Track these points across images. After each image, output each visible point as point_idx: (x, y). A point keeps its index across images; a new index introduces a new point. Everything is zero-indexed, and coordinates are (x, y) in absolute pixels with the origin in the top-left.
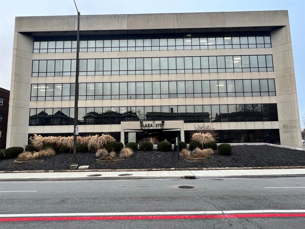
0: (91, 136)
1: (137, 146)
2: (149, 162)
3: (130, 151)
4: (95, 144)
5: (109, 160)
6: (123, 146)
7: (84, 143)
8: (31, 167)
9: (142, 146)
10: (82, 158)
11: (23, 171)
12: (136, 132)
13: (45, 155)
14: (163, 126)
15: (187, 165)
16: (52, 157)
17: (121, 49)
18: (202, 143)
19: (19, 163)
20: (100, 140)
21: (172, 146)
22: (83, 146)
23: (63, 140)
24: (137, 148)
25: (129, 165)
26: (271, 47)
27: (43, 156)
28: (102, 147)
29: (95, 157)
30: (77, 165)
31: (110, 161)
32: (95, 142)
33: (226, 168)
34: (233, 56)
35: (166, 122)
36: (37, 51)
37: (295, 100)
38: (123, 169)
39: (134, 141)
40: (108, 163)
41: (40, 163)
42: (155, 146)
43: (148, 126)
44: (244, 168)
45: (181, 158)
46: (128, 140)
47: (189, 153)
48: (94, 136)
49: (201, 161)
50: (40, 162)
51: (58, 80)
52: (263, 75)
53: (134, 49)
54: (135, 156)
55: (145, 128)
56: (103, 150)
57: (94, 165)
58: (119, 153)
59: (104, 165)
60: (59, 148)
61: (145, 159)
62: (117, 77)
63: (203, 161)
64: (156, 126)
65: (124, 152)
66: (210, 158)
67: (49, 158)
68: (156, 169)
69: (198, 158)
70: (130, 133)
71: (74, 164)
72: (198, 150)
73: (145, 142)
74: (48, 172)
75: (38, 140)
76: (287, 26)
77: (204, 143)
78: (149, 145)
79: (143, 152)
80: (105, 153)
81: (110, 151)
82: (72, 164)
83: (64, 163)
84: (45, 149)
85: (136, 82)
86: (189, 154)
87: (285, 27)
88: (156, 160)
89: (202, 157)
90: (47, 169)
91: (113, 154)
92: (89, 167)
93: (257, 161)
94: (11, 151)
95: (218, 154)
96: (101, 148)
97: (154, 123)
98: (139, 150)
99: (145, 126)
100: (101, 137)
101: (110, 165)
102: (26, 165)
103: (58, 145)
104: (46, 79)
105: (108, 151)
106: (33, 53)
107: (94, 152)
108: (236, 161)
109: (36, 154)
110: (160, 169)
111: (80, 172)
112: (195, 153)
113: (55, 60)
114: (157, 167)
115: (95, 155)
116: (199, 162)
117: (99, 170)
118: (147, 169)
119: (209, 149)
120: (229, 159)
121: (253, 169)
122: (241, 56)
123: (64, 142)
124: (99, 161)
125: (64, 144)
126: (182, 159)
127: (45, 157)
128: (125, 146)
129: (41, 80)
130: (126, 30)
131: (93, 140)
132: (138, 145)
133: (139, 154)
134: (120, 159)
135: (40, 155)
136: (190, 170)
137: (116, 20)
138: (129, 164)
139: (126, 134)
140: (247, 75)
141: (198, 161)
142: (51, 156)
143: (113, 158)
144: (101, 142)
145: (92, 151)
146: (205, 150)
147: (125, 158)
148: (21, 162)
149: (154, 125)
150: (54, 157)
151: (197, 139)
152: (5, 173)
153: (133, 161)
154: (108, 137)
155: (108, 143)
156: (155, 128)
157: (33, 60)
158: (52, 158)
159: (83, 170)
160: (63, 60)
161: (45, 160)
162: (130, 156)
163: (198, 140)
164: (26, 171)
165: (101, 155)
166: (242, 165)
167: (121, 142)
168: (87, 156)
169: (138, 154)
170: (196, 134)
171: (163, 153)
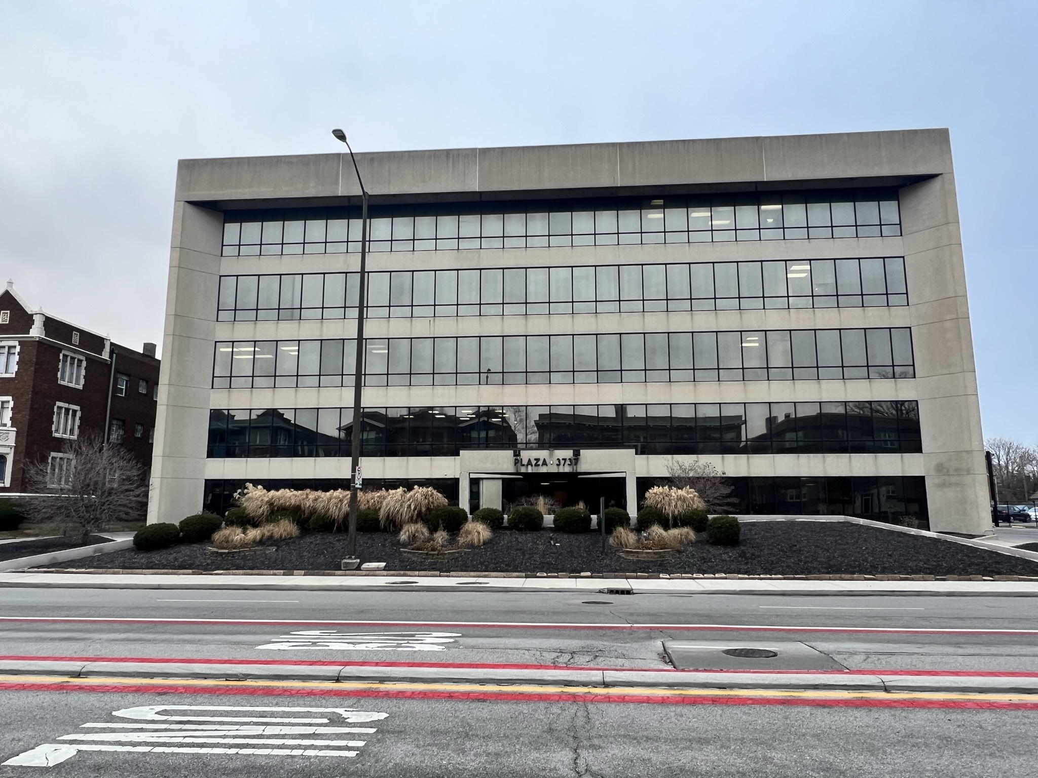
0: (387, 490)
1: (503, 518)
2: (530, 558)
3: (483, 529)
4: (398, 511)
5: (433, 550)
6: (466, 519)
7: (369, 508)
8: (250, 564)
9: (515, 520)
10: (367, 544)
11: (234, 571)
12: (503, 479)
13: (276, 536)
14: (576, 464)
15: (623, 566)
16: (292, 540)
17: (464, 244)
18: (668, 514)
19: (222, 554)
20: (409, 500)
21: (590, 520)
22: (367, 515)
23: (316, 500)
24: (502, 523)
25: (482, 563)
26: (901, 235)
27: (271, 537)
28: (414, 518)
29: (398, 544)
30: (358, 561)
31: (436, 552)
32: (398, 506)
33: (717, 575)
34: (786, 261)
35: (585, 453)
36: (233, 251)
37: (970, 392)
38: (467, 571)
39: (497, 505)
40: (431, 556)
41: (267, 554)
42: (549, 519)
43: (534, 462)
44: (762, 576)
45: (611, 549)
46: (479, 503)
47: (632, 537)
48: (394, 491)
49: (660, 557)
50: (268, 552)
51: (287, 330)
52: (875, 317)
53: (498, 243)
54: (496, 543)
55: (527, 469)
56: (416, 527)
57: (397, 562)
58: (457, 535)
59: (421, 562)
60: (309, 518)
61: (520, 550)
62: (451, 322)
63: (663, 557)
64: (558, 465)
65: (468, 533)
66: (683, 552)
67: (287, 544)
68: (545, 575)
69: (651, 549)
70: (485, 482)
71: (350, 558)
72: (657, 530)
73: (523, 506)
74: (293, 575)
75: (257, 499)
76: (944, 176)
77: (673, 512)
78: (531, 515)
79: (516, 534)
80: (423, 534)
81: (433, 529)
82: (344, 559)
83: (325, 556)
84: (274, 522)
85: (503, 336)
86: (631, 541)
87: (940, 176)
88: (547, 554)
89: (661, 549)
90: (289, 568)
91: (441, 536)
92: (385, 566)
93: (801, 561)
94: (196, 524)
95: (707, 542)
96: (412, 520)
97: (551, 455)
98: (506, 528)
99: (527, 465)
100: (412, 493)
101: (435, 563)
102: (238, 559)
103: (306, 512)
104: (255, 328)
105: (429, 529)
106: (222, 256)
107: (393, 531)
108: (747, 559)
109: (253, 534)
110: (556, 574)
111: (365, 575)
112: (647, 539)
113: (281, 275)
114: (548, 569)
115: (398, 538)
116: (652, 559)
117: (409, 573)
118: (524, 574)
119: (685, 530)
120: (729, 554)
121: (784, 579)
122: (810, 260)
123: (320, 505)
124: (409, 552)
125: (320, 508)
126: (612, 553)
127: (274, 541)
128: (473, 518)
129: (243, 331)
130: (476, 192)
131: (392, 499)
132: (506, 516)
133: (507, 538)
134: (459, 548)
135: (263, 535)
136: (627, 578)
137: (451, 163)
138: (480, 561)
139: (475, 483)
140: (827, 318)
141: (652, 557)
142: (290, 538)
143: (442, 546)
144: (413, 507)
145: (390, 528)
146: (675, 532)
147: (472, 546)
148: (226, 551)
149: (553, 461)
150: (297, 542)
151: (657, 503)
152: (193, 574)
153: (491, 554)
154: (430, 493)
155: (428, 509)
156: (553, 469)
157: (220, 276)
158: (293, 544)
159: (372, 573)
160: (302, 274)
161: (278, 547)
162: (485, 543)
163: (659, 506)
164: (241, 571)
165: (413, 538)
166: (759, 570)
167: (461, 506)
168: (379, 541)
169: (504, 539)
170: (656, 489)
171: (566, 536)
